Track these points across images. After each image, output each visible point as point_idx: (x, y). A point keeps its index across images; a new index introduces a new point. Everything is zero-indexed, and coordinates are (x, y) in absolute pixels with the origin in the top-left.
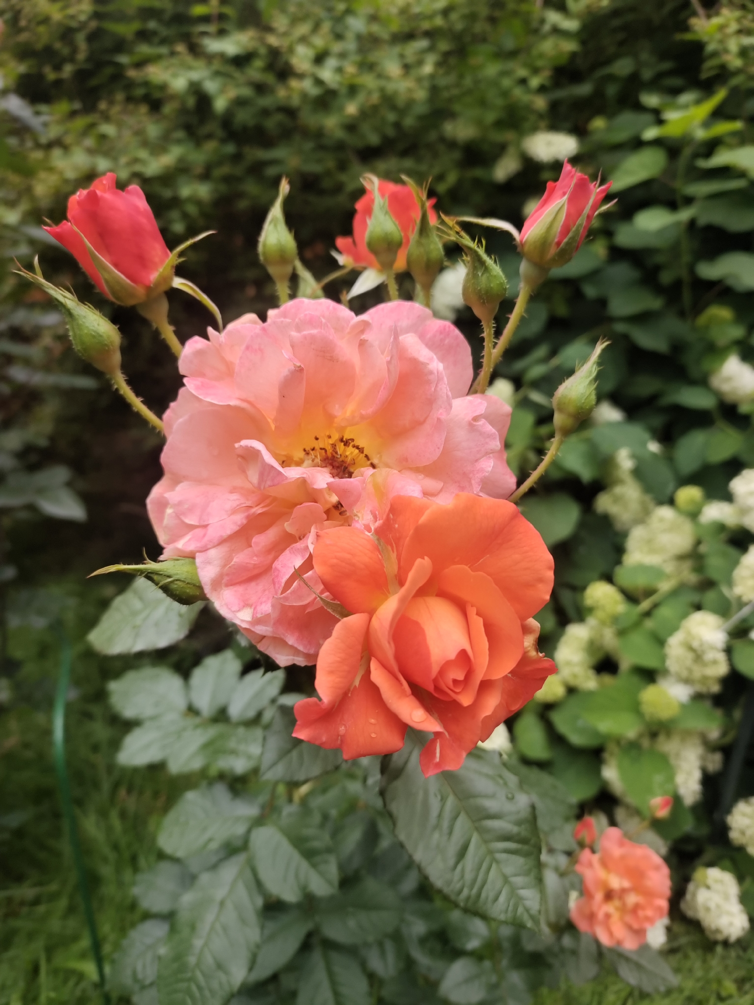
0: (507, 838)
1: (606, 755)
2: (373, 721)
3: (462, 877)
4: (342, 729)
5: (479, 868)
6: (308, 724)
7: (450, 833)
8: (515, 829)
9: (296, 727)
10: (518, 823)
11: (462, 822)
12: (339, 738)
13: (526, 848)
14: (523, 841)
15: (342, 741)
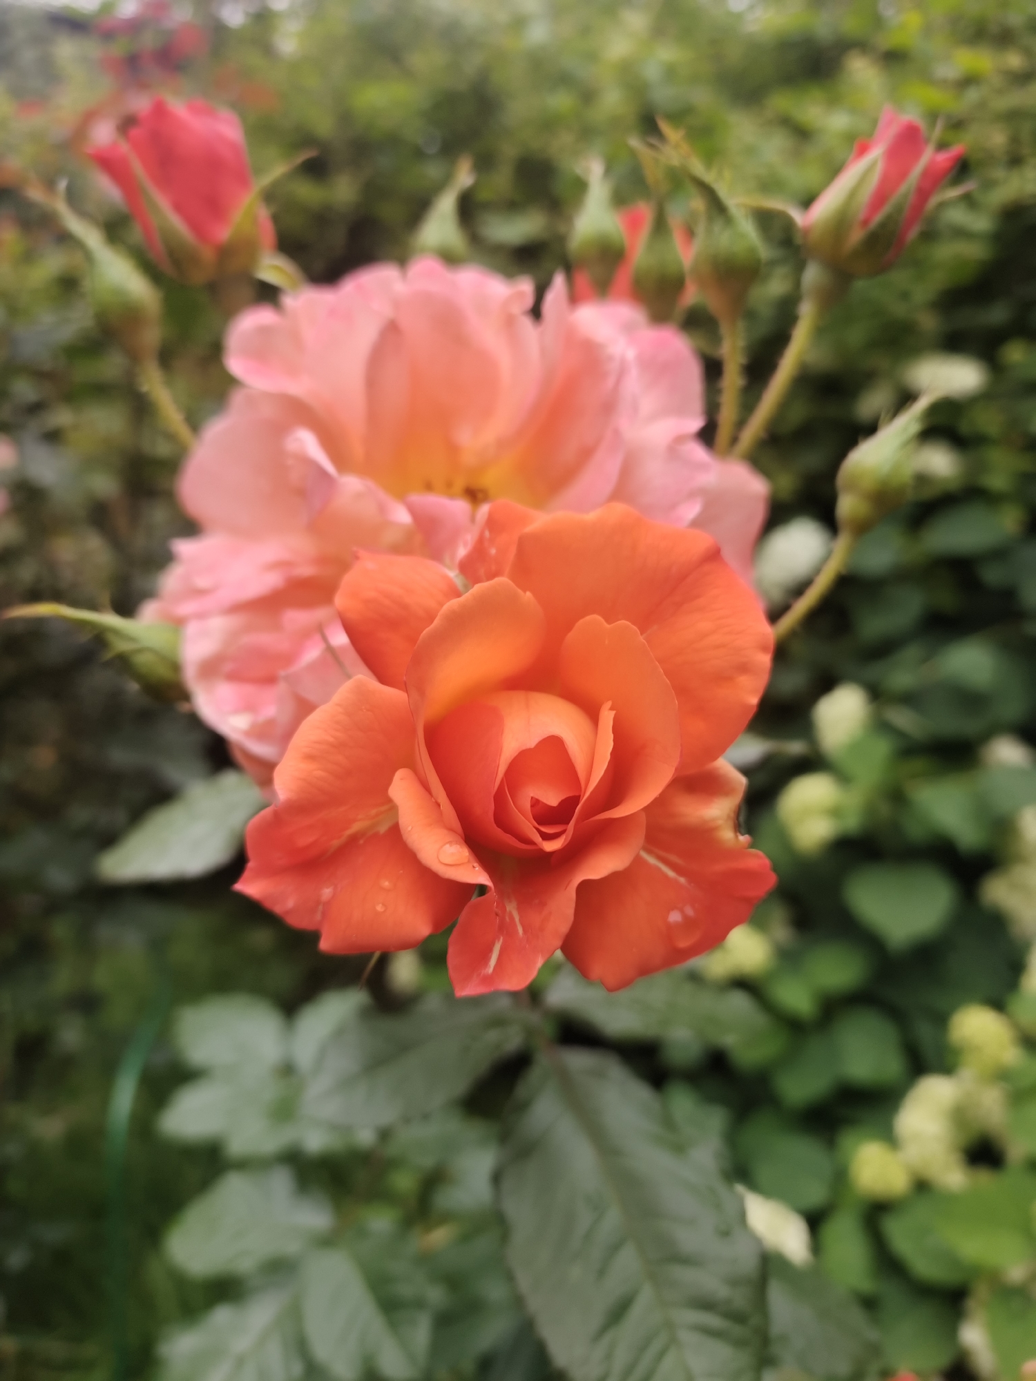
0: (705, 1304)
1: (971, 1304)
2: (386, 884)
3: (609, 1356)
4: (327, 892)
5: (643, 1347)
6: (269, 871)
7: (602, 1272)
8: (722, 1292)
9: (247, 874)
10: (734, 1282)
11: (628, 1261)
12: (321, 908)
13: (737, 1330)
14: (738, 1317)
15: (324, 914)
